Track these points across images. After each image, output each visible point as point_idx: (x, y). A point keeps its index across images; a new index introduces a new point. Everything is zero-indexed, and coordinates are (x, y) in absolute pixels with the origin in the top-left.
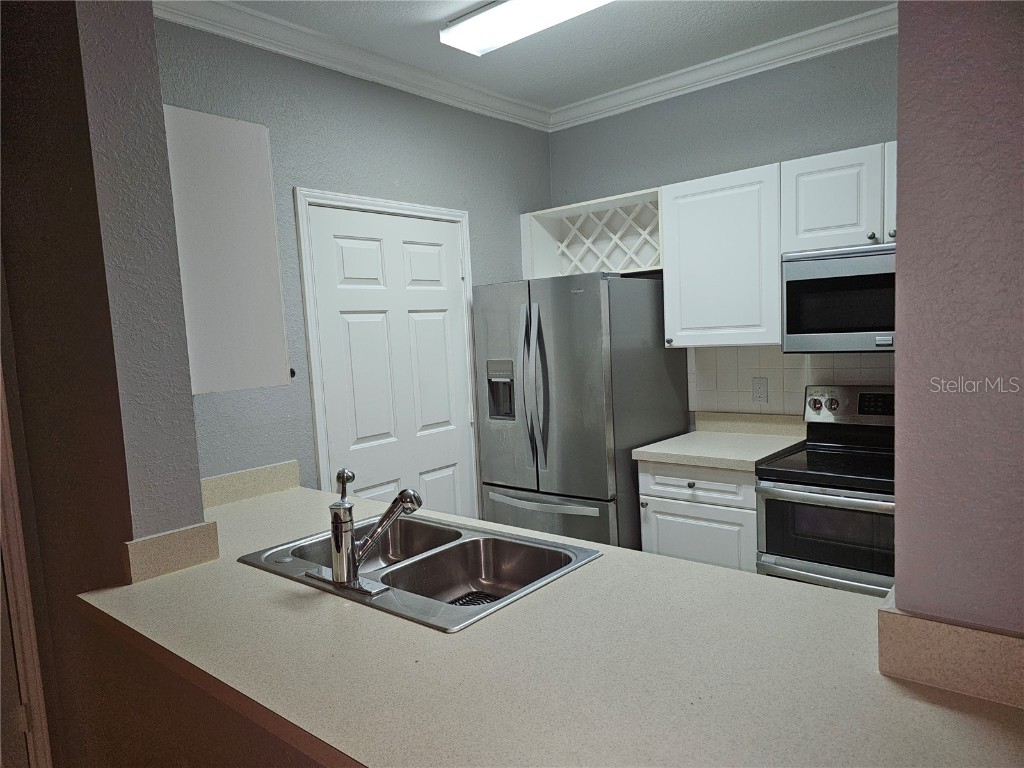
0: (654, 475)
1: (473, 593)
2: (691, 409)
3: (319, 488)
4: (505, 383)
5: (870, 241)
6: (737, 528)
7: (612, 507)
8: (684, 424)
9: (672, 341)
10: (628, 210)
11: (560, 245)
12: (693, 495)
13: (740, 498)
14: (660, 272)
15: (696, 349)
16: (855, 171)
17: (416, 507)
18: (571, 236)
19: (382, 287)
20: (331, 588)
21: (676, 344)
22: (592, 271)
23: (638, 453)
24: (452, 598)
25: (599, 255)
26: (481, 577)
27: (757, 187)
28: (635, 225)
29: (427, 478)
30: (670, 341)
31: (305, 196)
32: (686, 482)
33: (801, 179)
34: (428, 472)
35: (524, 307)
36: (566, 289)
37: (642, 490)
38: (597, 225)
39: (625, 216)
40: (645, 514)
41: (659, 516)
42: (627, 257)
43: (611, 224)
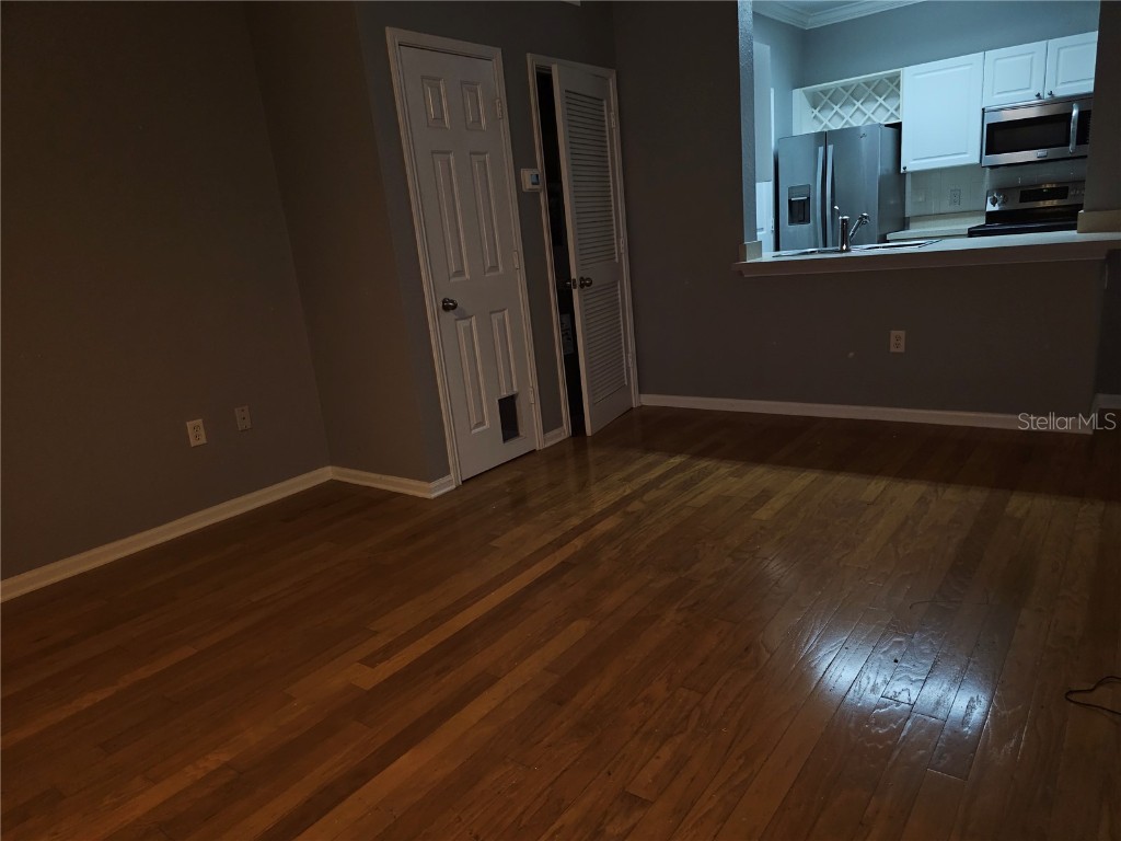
2: (906, 216)
5: (1037, 98)
9: (905, 168)
10: (868, 85)
11: (814, 110)
14: (899, 124)
16: (1029, 56)
27: (968, 67)
28: (873, 94)
33: (999, 62)
35: (821, 149)
38: (844, 95)
39: (867, 88)
42: (867, 116)
43: (854, 94)
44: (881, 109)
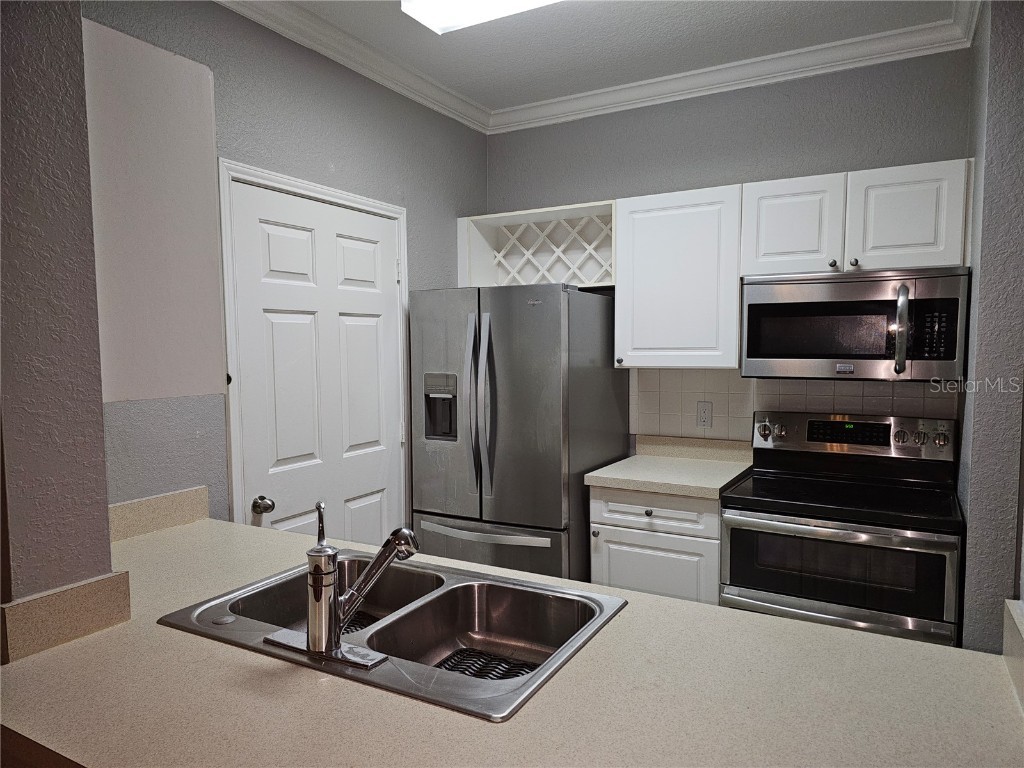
0: (607, 502)
1: (462, 651)
2: (631, 432)
3: (231, 519)
4: (444, 399)
5: (830, 268)
6: (696, 559)
7: (564, 536)
8: (624, 448)
9: (622, 361)
10: (572, 222)
11: (497, 254)
12: (651, 524)
13: (700, 527)
14: (612, 289)
15: (640, 370)
16: (817, 197)
17: (414, 550)
18: (508, 246)
19: (312, 285)
20: (304, 659)
21: (626, 364)
22: (533, 283)
23: (591, 478)
24: (438, 660)
25: (540, 268)
26: (473, 631)
27: (718, 207)
28: (579, 238)
29: (353, 505)
30: (620, 361)
31: (229, 169)
32: (642, 509)
33: (765, 202)
34: (354, 499)
35: (473, 317)
36: (507, 300)
37: (593, 518)
38: (538, 236)
39: (570, 229)
40: (596, 543)
41: (612, 546)
42: (571, 272)
43: (553, 236)
44: (591, 264)
